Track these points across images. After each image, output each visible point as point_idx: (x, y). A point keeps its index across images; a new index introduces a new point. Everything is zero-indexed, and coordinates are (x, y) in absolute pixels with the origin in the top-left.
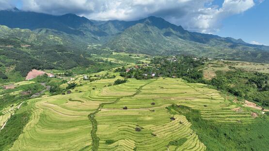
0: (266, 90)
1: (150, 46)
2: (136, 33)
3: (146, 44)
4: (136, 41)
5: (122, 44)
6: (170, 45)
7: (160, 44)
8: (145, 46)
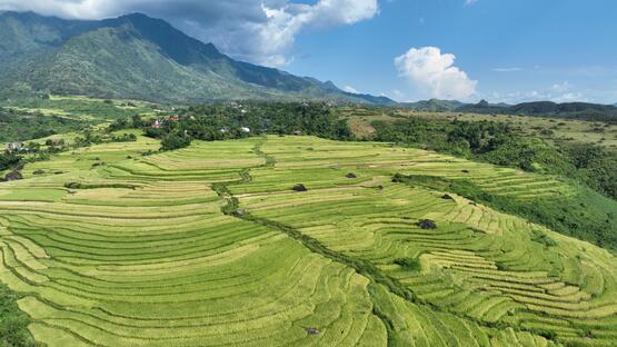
0: (493, 149)
1: (145, 85)
2: (103, 50)
3: (134, 81)
4: (104, 72)
5: (67, 76)
6: (194, 87)
7: (169, 84)
8: (130, 84)
